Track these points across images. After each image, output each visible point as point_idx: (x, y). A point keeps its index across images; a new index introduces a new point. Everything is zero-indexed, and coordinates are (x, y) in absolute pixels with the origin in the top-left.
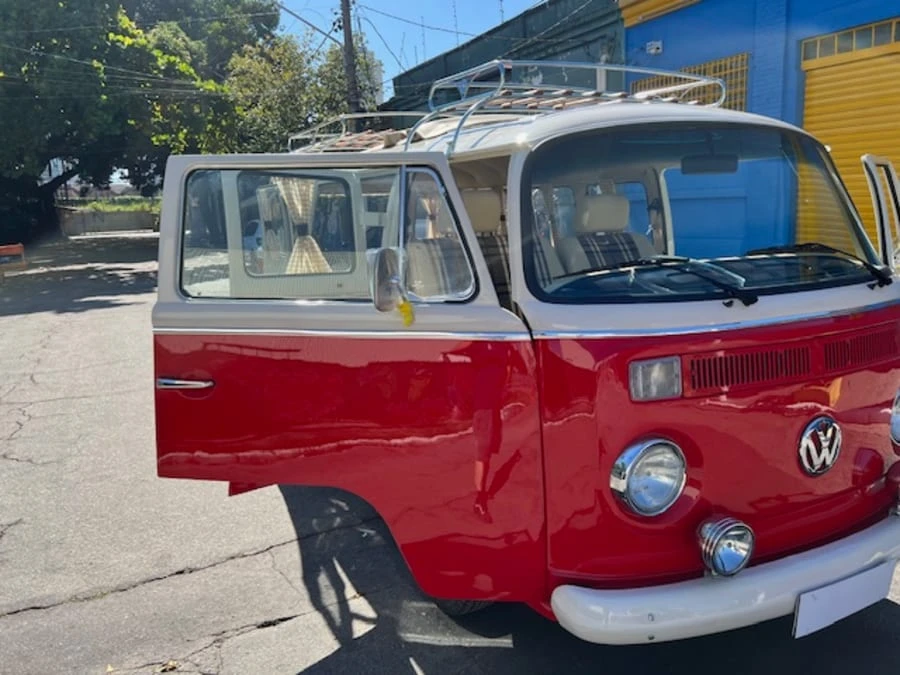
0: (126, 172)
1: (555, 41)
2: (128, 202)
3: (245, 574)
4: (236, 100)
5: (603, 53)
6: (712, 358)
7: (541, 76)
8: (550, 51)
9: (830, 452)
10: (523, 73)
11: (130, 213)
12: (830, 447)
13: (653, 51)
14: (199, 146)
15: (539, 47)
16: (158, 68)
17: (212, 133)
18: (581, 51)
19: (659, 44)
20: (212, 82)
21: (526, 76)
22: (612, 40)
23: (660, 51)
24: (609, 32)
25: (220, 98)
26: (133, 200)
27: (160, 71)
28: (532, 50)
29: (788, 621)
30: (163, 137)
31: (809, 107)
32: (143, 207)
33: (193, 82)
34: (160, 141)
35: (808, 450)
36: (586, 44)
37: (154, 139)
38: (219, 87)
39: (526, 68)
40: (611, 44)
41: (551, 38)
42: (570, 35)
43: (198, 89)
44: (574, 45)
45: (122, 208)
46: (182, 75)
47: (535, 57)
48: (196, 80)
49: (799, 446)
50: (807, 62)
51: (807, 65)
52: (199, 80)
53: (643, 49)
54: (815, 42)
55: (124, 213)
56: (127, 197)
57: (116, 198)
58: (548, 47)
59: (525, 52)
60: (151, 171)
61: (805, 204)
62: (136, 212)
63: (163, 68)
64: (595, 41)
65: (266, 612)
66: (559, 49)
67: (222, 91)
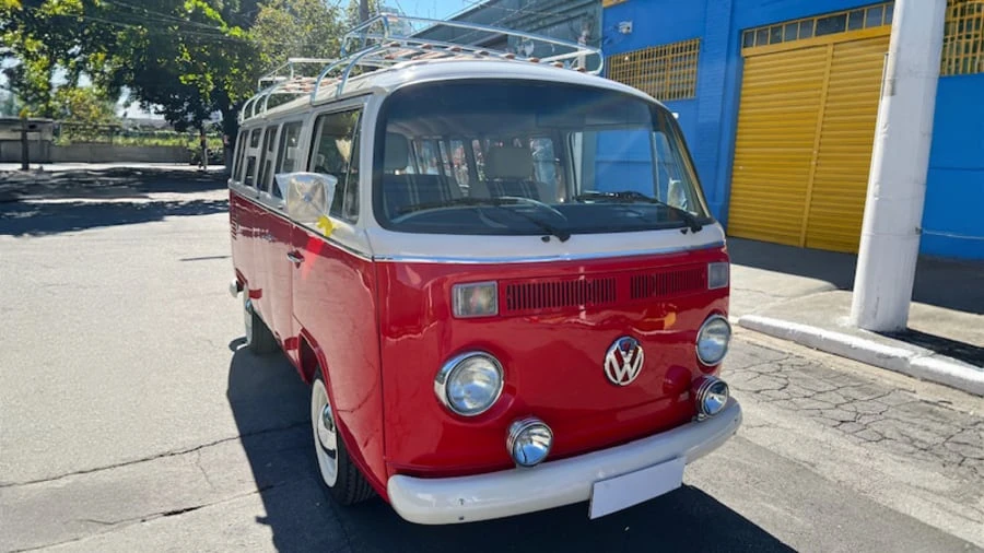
0: (160, 107)
1: (545, 14)
2: (166, 137)
3: (169, 469)
4: (260, 46)
5: (584, 29)
6: (526, 284)
7: (533, 46)
8: (541, 23)
9: (632, 366)
10: (518, 42)
11: (167, 147)
12: (632, 363)
13: (624, 31)
14: (226, 87)
15: (532, 19)
16: (185, 11)
17: (239, 76)
18: (565, 26)
19: (630, 24)
20: (238, 28)
21: (520, 45)
22: (592, 17)
23: (630, 31)
24: (590, 10)
25: (245, 44)
26: (172, 134)
27: (187, 14)
28: (525, 21)
29: (585, 506)
30: (191, 77)
31: (746, 89)
32: (181, 142)
33: (218, 28)
34: (189, 81)
35: (611, 364)
36: (570, 19)
37: (182, 78)
38: (243, 33)
39: (520, 38)
40: (592, 21)
41: (542, 11)
42: (558, 10)
43: (224, 33)
44: (560, 19)
45: (160, 142)
46: (208, 19)
47: (529, 29)
48: (220, 24)
49: (604, 361)
50: (747, 49)
51: (746, 52)
52: (225, 25)
53: (617, 28)
54: (753, 33)
55: (162, 146)
56: (166, 131)
57: (156, 132)
58: (539, 19)
59: (520, 23)
60: (185, 108)
61: (739, 170)
62: (174, 147)
63: (190, 11)
64: (578, 17)
65: (175, 504)
66: (548, 22)
67: (247, 38)
